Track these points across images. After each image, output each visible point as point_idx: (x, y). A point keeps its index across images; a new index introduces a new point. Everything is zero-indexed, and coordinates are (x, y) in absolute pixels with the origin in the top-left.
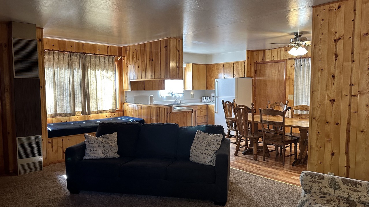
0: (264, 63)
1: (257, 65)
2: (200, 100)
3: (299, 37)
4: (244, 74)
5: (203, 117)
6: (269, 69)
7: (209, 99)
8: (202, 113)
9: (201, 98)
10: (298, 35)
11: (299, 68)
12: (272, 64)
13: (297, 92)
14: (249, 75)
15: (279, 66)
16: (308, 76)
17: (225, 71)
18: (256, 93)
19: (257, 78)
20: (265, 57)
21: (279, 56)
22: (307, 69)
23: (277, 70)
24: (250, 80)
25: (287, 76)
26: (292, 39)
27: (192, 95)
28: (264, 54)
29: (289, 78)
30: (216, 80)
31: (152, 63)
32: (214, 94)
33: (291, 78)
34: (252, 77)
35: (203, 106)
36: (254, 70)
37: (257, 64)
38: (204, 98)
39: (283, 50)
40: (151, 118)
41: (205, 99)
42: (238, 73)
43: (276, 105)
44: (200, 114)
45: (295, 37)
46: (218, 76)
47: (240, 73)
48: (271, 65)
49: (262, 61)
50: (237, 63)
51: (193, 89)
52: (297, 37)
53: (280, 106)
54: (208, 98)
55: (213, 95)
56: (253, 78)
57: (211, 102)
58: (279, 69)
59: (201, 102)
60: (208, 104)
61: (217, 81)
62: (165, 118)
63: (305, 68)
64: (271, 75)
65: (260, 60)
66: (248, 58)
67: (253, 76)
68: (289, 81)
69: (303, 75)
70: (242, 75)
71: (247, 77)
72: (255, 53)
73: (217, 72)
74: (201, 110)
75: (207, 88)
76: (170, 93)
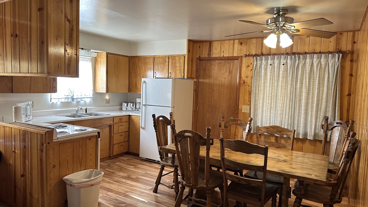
0: (210, 59)
1: (201, 62)
2: (119, 107)
3: (281, 16)
4: (184, 73)
5: (123, 134)
6: (217, 68)
7: (133, 106)
8: (120, 127)
9: (121, 105)
10: (281, 13)
11: (260, 70)
12: (221, 61)
13: (255, 103)
14: (190, 76)
15: (230, 65)
16: (271, 81)
17: (157, 67)
18: (199, 101)
19: (201, 80)
20: (212, 51)
21: (231, 51)
22: (271, 71)
23: (228, 70)
24: (191, 82)
25: (242, 80)
26: (269, 20)
27: (106, 99)
28: (210, 48)
29: (244, 82)
30: (143, 80)
31: (15, 42)
32: (140, 99)
33: (247, 83)
34: (193, 78)
35: (123, 117)
36: (196, 69)
37: (200, 60)
38: (126, 104)
39: (237, 43)
40: (13, 150)
41: (127, 106)
42: (175, 72)
43: (232, 123)
44: (118, 130)
45: (275, 16)
46: (145, 74)
47: (178, 72)
48: (220, 63)
49: (207, 56)
50: (173, 57)
51: (108, 91)
52: (279, 15)
53: (238, 125)
54: (132, 104)
55: (138, 100)
56: (195, 80)
57: (135, 110)
58: (230, 68)
59: (121, 109)
60: (131, 114)
61: (145, 82)
62: (39, 154)
63: (268, 70)
64: (220, 76)
65: (205, 55)
66: (189, 51)
67: (195, 78)
68: (244, 86)
69: (265, 79)
70: (180, 75)
71: (188, 78)
72: (198, 45)
73: (145, 68)
74: (120, 124)
75: (130, 90)
76: (69, 97)
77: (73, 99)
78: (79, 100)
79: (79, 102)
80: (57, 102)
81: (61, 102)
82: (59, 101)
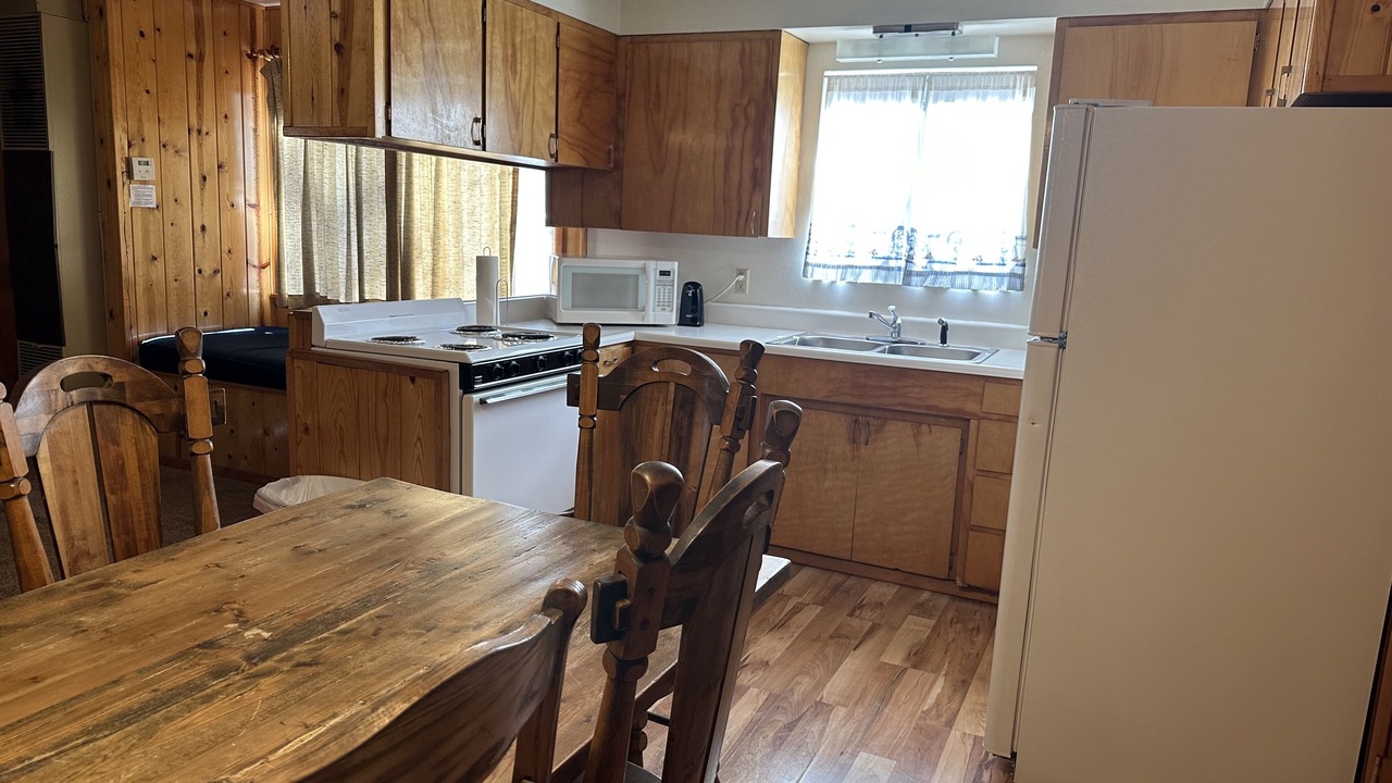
76: (892, 263)
77: (908, 274)
78: (944, 282)
79: (942, 290)
80: (833, 282)
81: (853, 284)
82: (843, 279)
